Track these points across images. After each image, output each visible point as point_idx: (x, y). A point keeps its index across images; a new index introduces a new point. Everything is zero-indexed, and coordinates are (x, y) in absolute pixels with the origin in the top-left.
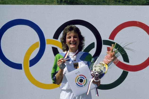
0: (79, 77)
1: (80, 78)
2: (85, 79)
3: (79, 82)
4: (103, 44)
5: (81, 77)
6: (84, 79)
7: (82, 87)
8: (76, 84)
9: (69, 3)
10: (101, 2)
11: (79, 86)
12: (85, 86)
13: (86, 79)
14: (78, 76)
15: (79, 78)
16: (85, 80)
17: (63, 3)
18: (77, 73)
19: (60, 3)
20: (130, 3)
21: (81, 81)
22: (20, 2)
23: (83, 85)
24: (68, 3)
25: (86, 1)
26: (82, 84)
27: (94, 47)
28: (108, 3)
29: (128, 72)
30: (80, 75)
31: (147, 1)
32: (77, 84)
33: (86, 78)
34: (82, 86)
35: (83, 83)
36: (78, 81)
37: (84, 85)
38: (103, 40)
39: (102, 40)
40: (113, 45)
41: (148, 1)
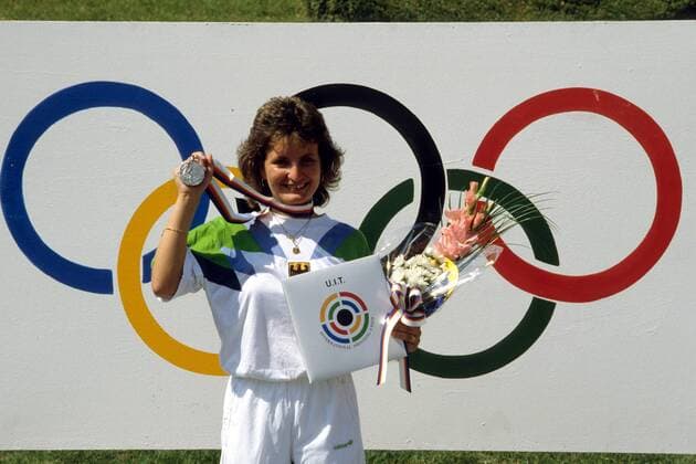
0: (340, 299)
1: (342, 307)
2: (362, 313)
3: (335, 320)
4: (450, 188)
5: (345, 303)
6: (357, 311)
7: (346, 345)
8: (322, 330)
9: (352, 17)
10: (482, 10)
11: (332, 340)
12: (358, 344)
13: (367, 315)
14: (335, 296)
15: (337, 304)
16: (359, 317)
17: (331, 17)
18: (332, 283)
19: (319, 18)
20: (601, 12)
21: (345, 318)
22: (162, 12)
23: (350, 336)
24: (348, 15)
25: (421, 9)
26: (345, 333)
27: (410, 199)
28: (510, 13)
29: (554, 304)
30: (342, 294)
31: (670, 3)
32: (325, 327)
33: (365, 308)
34: (347, 341)
35: (352, 331)
36: (331, 317)
37: (355, 339)
38: (448, 171)
39: (446, 168)
40: (473, 184)
41: (673, 5)
